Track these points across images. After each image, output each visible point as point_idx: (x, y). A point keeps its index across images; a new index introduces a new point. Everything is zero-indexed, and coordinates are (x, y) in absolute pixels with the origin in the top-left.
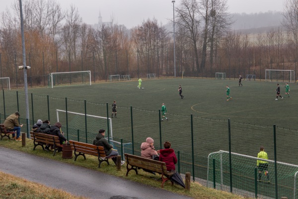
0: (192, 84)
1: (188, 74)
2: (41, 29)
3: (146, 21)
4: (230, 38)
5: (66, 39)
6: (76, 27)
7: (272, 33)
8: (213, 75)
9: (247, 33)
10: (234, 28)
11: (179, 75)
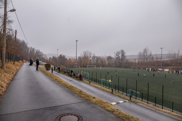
0: (119, 69)
1: (117, 67)
2: (88, 57)
3: (110, 56)
4: (127, 60)
5: (93, 59)
6: (95, 57)
7: (135, 59)
8: (121, 68)
9: (130, 59)
10: (127, 58)
11: (115, 67)
